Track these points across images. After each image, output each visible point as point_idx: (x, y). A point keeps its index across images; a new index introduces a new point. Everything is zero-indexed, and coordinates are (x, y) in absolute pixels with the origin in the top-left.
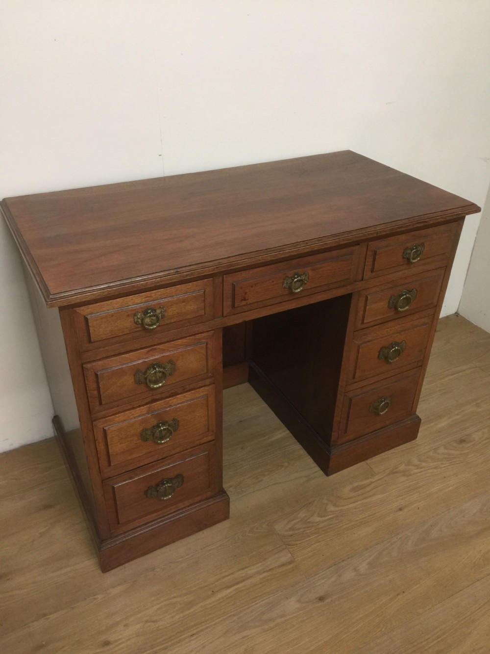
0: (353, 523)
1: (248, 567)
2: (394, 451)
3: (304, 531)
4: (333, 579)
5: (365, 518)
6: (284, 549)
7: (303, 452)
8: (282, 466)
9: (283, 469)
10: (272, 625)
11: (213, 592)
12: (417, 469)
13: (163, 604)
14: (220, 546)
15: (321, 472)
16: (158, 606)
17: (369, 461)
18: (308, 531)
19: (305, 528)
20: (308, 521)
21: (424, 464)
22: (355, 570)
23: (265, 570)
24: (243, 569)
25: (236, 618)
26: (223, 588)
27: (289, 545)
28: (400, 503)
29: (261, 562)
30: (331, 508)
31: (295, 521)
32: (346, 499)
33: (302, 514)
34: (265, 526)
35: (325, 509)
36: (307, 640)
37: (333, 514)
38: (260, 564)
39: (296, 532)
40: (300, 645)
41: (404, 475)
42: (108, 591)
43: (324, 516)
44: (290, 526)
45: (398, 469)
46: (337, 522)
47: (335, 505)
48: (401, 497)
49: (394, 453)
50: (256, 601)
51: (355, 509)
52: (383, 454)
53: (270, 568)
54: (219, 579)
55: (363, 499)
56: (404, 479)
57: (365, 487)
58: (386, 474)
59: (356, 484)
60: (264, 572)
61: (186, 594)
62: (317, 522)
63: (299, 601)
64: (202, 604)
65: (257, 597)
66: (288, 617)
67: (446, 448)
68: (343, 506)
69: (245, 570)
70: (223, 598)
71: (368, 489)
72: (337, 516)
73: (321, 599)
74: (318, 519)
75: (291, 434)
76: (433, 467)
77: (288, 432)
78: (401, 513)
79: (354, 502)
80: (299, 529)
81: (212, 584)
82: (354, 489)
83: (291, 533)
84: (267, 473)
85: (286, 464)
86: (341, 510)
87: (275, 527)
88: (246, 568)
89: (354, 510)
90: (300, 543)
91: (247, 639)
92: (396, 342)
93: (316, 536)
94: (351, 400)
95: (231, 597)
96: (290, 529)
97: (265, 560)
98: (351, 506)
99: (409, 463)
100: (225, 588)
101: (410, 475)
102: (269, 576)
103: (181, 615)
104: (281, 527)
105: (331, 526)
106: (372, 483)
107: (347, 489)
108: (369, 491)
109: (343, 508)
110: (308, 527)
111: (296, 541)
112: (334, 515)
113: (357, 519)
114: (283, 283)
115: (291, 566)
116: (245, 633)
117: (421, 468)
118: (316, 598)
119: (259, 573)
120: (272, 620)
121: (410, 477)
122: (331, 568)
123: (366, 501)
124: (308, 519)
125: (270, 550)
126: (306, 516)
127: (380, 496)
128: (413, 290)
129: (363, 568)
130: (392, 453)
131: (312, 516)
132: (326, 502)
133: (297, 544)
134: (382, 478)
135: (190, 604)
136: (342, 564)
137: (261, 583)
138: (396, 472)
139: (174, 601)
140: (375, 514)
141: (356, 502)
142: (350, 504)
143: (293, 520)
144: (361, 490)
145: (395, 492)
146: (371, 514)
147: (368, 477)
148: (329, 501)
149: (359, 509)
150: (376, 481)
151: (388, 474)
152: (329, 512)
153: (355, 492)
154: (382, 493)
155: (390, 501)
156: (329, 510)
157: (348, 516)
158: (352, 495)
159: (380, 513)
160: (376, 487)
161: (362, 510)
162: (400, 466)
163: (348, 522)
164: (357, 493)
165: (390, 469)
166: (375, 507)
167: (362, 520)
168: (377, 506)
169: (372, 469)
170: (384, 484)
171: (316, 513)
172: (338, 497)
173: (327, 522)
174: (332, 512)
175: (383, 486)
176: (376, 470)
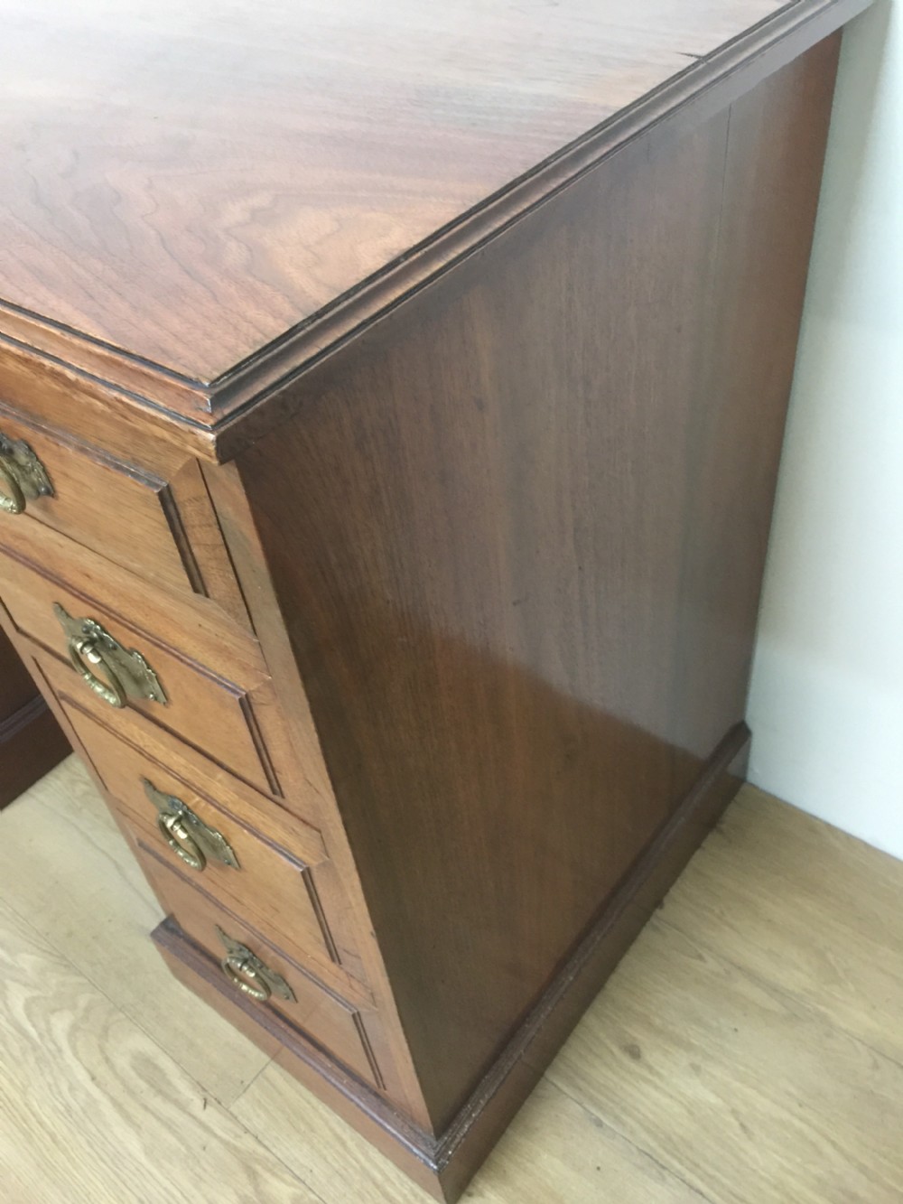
2: (350, 1144)
5: (41, 1123)
30: (61, 1024)
32: (102, 1050)
33: (28, 961)
35: (57, 1010)
37: (41, 1035)
43: (29, 1015)
45: (267, 1176)
46: (17, 1053)
47: (74, 1030)
49: (343, 1144)
51: (71, 1089)
52: (323, 1109)
55: (112, 1099)
57: (160, 1092)
58: (233, 1141)
59: (165, 1063)
68: (76, 1054)
71: (157, 1103)
72: (35, 1048)
74: (19, 1004)
79: (93, 1079)
82: (146, 1066)
86: (60, 1051)
89: (64, 1087)
98: (82, 1076)
106: (182, 1106)
107: (139, 1043)
108: (146, 1108)
109: (68, 1053)
112: (38, 1041)
113: (35, 1103)
123: (108, 1110)
124: (16, 981)
126: (24, 971)
127: (134, 1145)
130: (339, 1138)
131: (26, 985)
132: (83, 1001)
134: (215, 1136)
138: (252, 1175)
140: (63, 1151)
141: (98, 1085)
144: (148, 1082)
145: (165, 1189)
146: (60, 1138)
147: (204, 1090)
148: (88, 1010)
149: (72, 1102)
150: (194, 1118)
151: (235, 1148)
152: (48, 1022)
153: (134, 1068)
154: (148, 1152)
155: (124, 1183)
156: (54, 1020)
157: (42, 1074)
158: (123, 1063)
159: (68, 1164)
160: (169, 1125)
161: (68, 1109)
162: (284, 1181)
163: (16, 1081)
164: (133, 1074)
165: (261, 1150)
166: (88, 1142)
167: (33, 1119)
168: (92, 1147)
169: (245, 1091)
170: (188, 1148)
171: (36, 993)
172: (106, 1029)
173: (12, 1029)
174: (49, 1030)
175: (183, 1149)
176: (242, 1106)
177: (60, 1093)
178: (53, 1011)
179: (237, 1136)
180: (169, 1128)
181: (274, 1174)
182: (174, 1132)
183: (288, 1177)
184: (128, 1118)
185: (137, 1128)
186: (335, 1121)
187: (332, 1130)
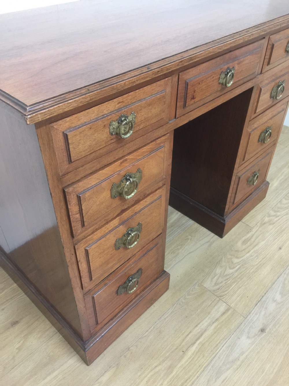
0: (256, 267)
1: (200, 323)
2: (256, 209)
3: (226, 283)
4: (263, 313)
5: (261, 261)
6: (219, 301)
7: (197, 225)
8: (188, 239)
9: (189, 241)
10: (239, 363)
11: (183, 352)
12: (276, 218)
13: (149, 376)
14: (171, 313)
15: (216, 237)
16: (146, 379)
17: (244, 220)
18: (229, 282)
19: (225, 280)
20: (225, 274)
21: (278, 214)
22: (274, 301)
23: (213, 321)
24: (197, 326)
25: (210, 367)
26: (190, 346)
27: (221, 297)
28: (278, 244)
29: (207, 316)
30: (236, 261)
31: (216, 278)
32: (242, 251)
33: (218, 271)
34: (196, 287)
35: (232, 262)
36: (269, 366)
37: (239, 264)
38: (207, 318)
39: (221, 285)
40: (265, 371)
41: (270, 224)
42: (99, 381)
43: (234, 268)
44: (214, 282)
45: (264, 221)
46: (244, 269)
47: (237, 258)
48: (276, 240)
49: (256, 211)
50: (218, 348)
51: (252, 256)
52: (250, 213)
53: (216, 319)
54: (183, 340)
55: (253, 248)
56: (271, 227)
57: (250, 239)
58: (259, 226)
59: (243, 239)
60: (213, 323)
61: (164, 361)
62: (232, 273)
63: (248, 337)
64: (179, 365)
65: (217, 345)
66: (246, 354)
67: (286, 199)
68: (242, 257)
69: (199, 326)
70: (193, 354)
71: (253, 240)
72: (243, 265)
73: (263, 330)
74: (231, 271)
75: (182, 215)
76: (285, 214)
77: (179, 213)
78: (282, 251)
79: (249, 252)
80: (222, 282)
81: (180, 345)
82: (244, 242)
83: (218, 287)
84: (179, 247)
85: (190, 237)
86: (243, 260)
87: (205, 286)
88: (199, 324)
89: (252, 258)
90: (228, 293)
91: (227, 381)
92: (268, 127)
93: (236, 283)
94: (239, 178)
95: (199, 351)
96: (216, 284)
97: (209, 313)
98: (248, 255)
99: (269, 216)
100: (191, 345)
101: (274, 223)
102: (218, 325)
103: (168, 380)
104: (208, 284)
105: (242, 274)
106: (253, 236)
107: (239, 244)
108: (254, 242)
109: (244, 258)
110: (227, 279)
111: (224, 292)
113: (256, 263)
114: (219, 78)
115: (230, 312)
116: (223, 377)
117: (278, 216)
118: (259, 331)
119: (210, 325)
120: (238, 359)
121: (274, 224)
122: (257, 305)
123: (256, 248)
125: (209, 304)
126: (221, 272)
127: (263, 243)
128: (284, 81)
129: (278, 297)
131: (226, 270)
132: (230, 257)
133: (226, 294)
134: (258, 229)
135: (171, 368)
136: (264, 299)
137: (215, 333)
138: (265, 223)
139: (157, 369)
140: (266, 256)
142: (247, 254)
143: (214, 277)
144: (248, 242)
145: (270, 237)
146: (263, 257)
147: (249, 232)
148: (232, 255)
149: (254, 256)
150: (255, 233)
151: (260, 226)
152: (236, 263)
153: (245, 244)
154: (263, 240)
155: (270, 244)
156: (235, 262)
157: (249, 263)
158: (244, 247)
159: (269, 255)
160: (257, 237)
161: (257, 256)
162: (265, 219)
163: (252, 268)
164: (247, 245)
165: (260, 222)
166: (263, 251)
167: (260, 263)
168: (264, 250)
169: (248, 225)
170: (261, 234)
171: (228, 267)
172: (236, 251)
173: (238, 271)
174: (238, 263)
175: (261, 235)
176: (251, 225)
177: (253, 258)
178: (232, 263)
179: (258, 226)
180: (258, 237)
181: (264, 220)
182: (259, 236)
183: (264, 218)
184: (256, 245)
185: (259, 243)
186: (252, 212)
187: (254, 212)
